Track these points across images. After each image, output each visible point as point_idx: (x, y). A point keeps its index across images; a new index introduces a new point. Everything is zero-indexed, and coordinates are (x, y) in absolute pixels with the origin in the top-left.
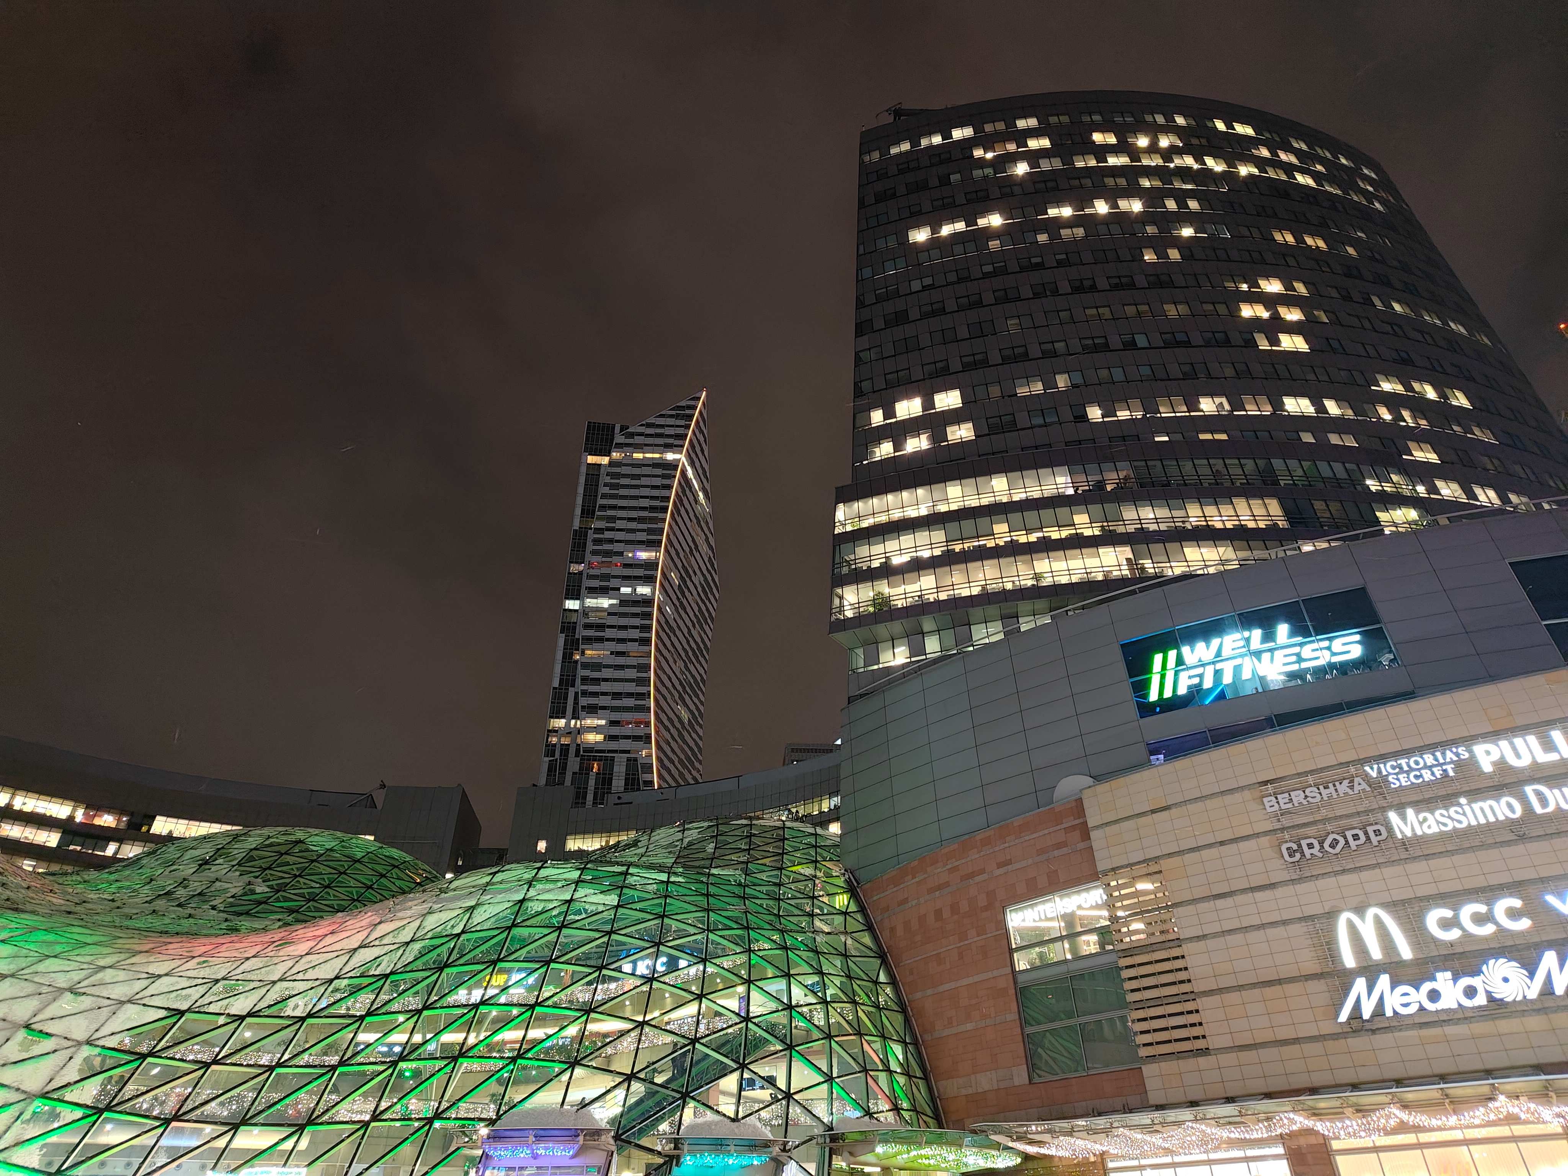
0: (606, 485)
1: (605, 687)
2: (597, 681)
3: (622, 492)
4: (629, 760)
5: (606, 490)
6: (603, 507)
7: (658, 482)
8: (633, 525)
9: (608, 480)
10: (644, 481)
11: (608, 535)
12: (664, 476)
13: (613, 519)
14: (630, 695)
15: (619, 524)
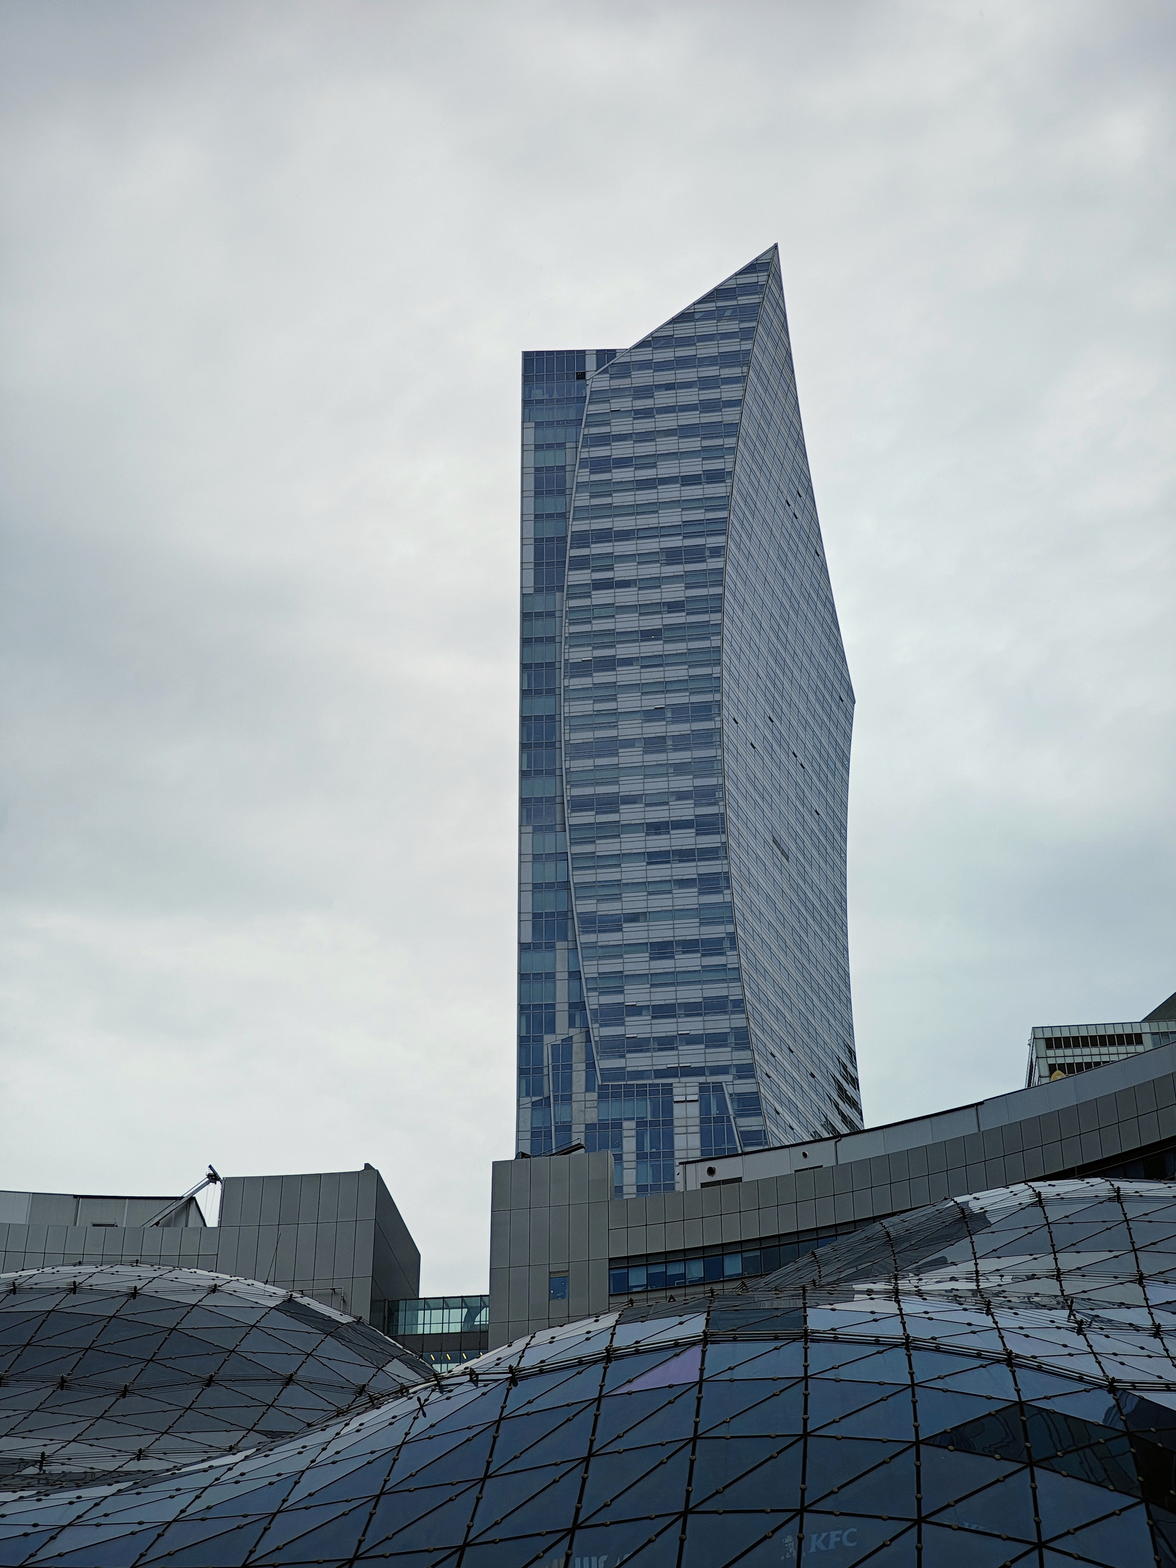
0: (581, 486)
1: (634, 933)
2: (614, 924)
3: (620, 499)
4: (703, 1088)
5: (582, 499)
6: (582, 539)
7: (693, 467)
8: (651, 570)
9: (584, 475)
10: (666, 469)
11: (601, 597)
12: (706, 453)
13: (609, 561)
14: (689, 946)
15: (622, 572)
